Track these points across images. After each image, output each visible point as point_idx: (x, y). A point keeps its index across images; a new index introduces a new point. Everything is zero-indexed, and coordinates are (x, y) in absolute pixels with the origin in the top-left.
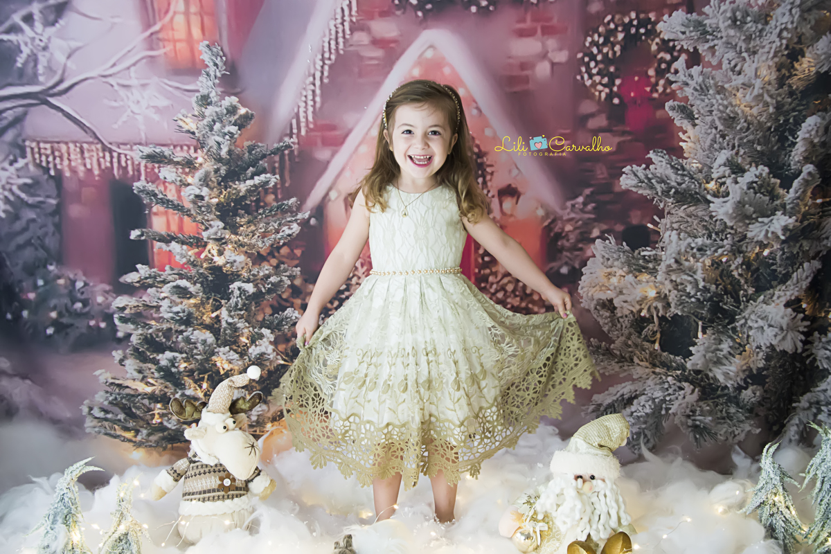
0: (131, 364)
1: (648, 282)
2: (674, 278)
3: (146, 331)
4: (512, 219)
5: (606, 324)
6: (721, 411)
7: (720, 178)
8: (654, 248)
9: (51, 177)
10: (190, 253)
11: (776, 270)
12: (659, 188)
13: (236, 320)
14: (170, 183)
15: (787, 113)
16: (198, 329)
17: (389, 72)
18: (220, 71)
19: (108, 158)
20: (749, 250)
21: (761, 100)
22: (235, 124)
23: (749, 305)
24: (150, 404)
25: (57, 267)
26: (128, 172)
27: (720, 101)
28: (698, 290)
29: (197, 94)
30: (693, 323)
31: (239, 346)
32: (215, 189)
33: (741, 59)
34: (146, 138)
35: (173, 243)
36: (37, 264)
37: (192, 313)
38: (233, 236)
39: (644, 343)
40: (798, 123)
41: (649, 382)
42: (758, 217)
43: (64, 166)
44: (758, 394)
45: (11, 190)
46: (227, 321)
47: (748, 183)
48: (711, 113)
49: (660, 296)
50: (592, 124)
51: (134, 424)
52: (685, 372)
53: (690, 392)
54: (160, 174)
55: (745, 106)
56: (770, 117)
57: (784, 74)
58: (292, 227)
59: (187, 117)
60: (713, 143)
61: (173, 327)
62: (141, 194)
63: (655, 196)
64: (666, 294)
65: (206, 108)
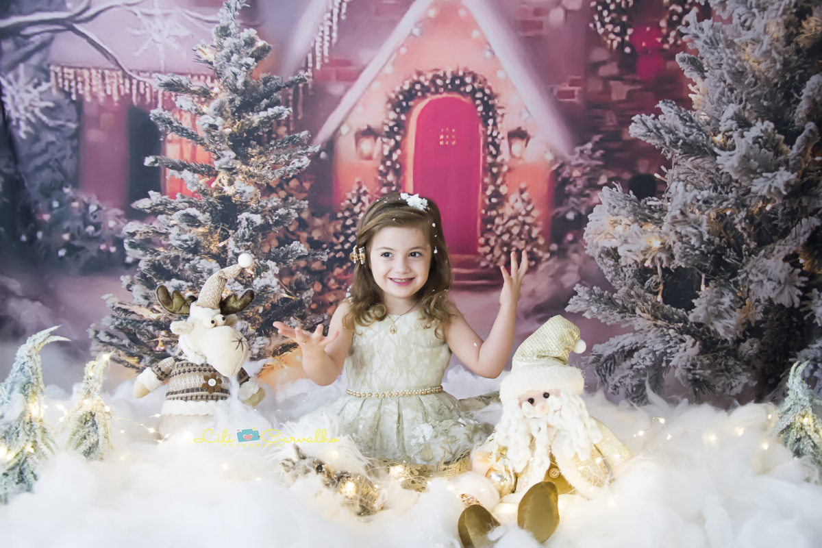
0: (139, 290)
1: (653, 232)
2: (678, 229)
3: (154, 257)
4: (520, 162)
5: (609, 272)
6: (720, 364)
7: (727, 131)
8: (660, 198)
9: (72, 101)
10: (201, 182)
11: (776, 225)
12: (667, 138)
13: (242, 250)
14: (185, 112)
15: (792, 71)
16: (205, 258)
17: (404, 13)
18: (240, 4)
19: (128, 85)
20: (753, 204)
21: (769, 57)
22: (252, 56)
23: (751, 259)
24: (154, 330)
25: (72, 189)
26: (146, 100)
27: (729, 55)
28: (702, 242)
29: (217, 25)
30: (697, 276)
31: (244, 278)
32: (229, 119)
33: (750, 15)
34: (165, 66)
35: (185, 172)
36: (53, 185)
37: (200, 242)
38: (244, 167)
39: (648, 294)
40: (804, 80)
41: (651, 335)
42: (762, 172)
43: (85, 91)
44: (755, 346)
45: (33, 112)
46: (233, 252)
47: (753, 138)
48: (720, 67)
49: (664, 247)
50: (604, 71)
51: (138, 350)
52: (687, 324)
53: (691, 345)
54: (176, 103)
55: (753, 62)
56: (778, 73)
57: (792, 32)
58: (302, 160)
59: (206, 47)
60: (721, 96)
61: (180, 254)
62: (157, 121)
63: (663, 146)
64: (670, 246)
65: (225, 39)
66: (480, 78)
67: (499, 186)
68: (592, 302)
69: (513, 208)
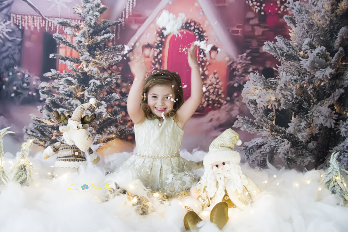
0: (45, 112)
2: (283, 92)
3: (52, 98)
4: (214, 61)
5: (252, 111)
6: (299, 152)
7: (305, 50)
8: (275, 78)
9: (20, 29)
10: (74, 65)
11: (326, 92)
12: (279, 52)
13: (91, 96)
14: (68, 35)
15: (334, 25)
16: (74, 99)
19: (44, 23)
20: (315, 82)
21: (324, 18)
22: (98, 12)
23: (314, 106)
24: (52, 130)
25: (18, 68)
26: (51, 29)
27: (307, 17)
28: (293, 98)
30: (290, 113)
31: (91, 108)
32: (87, 39)
34: (61, 15)
35: (67, 61)
36: (10, 66)
37: (72, 92)
38: (93, 59)
39: (269, 121)
40: (339, 29)
41: (269, 138)
42: (320, 68)
43: (25, 25)
44: (315, 144)
45: (3, 34)
46: (87, 97)
47: (316, 53)
48: (303, 22)
49: (277, 100)
50: (252, 22)
51: (44, 138)
52: (286, 134)
53: (287, 143)
54: (65, 31)
55: (317, 20)
56: (327, 26)
57: (334, 8)
58: (118, 57)
59: (78, 7)
60: (303, 34)
61: (64, 97)
62: (56, 39)
63: (277, 56)
64: (279, 99)
65: (87, 4)
66: (198, 24)
67: (205, 71)
68: (244, 123)
69: (211, 81)
